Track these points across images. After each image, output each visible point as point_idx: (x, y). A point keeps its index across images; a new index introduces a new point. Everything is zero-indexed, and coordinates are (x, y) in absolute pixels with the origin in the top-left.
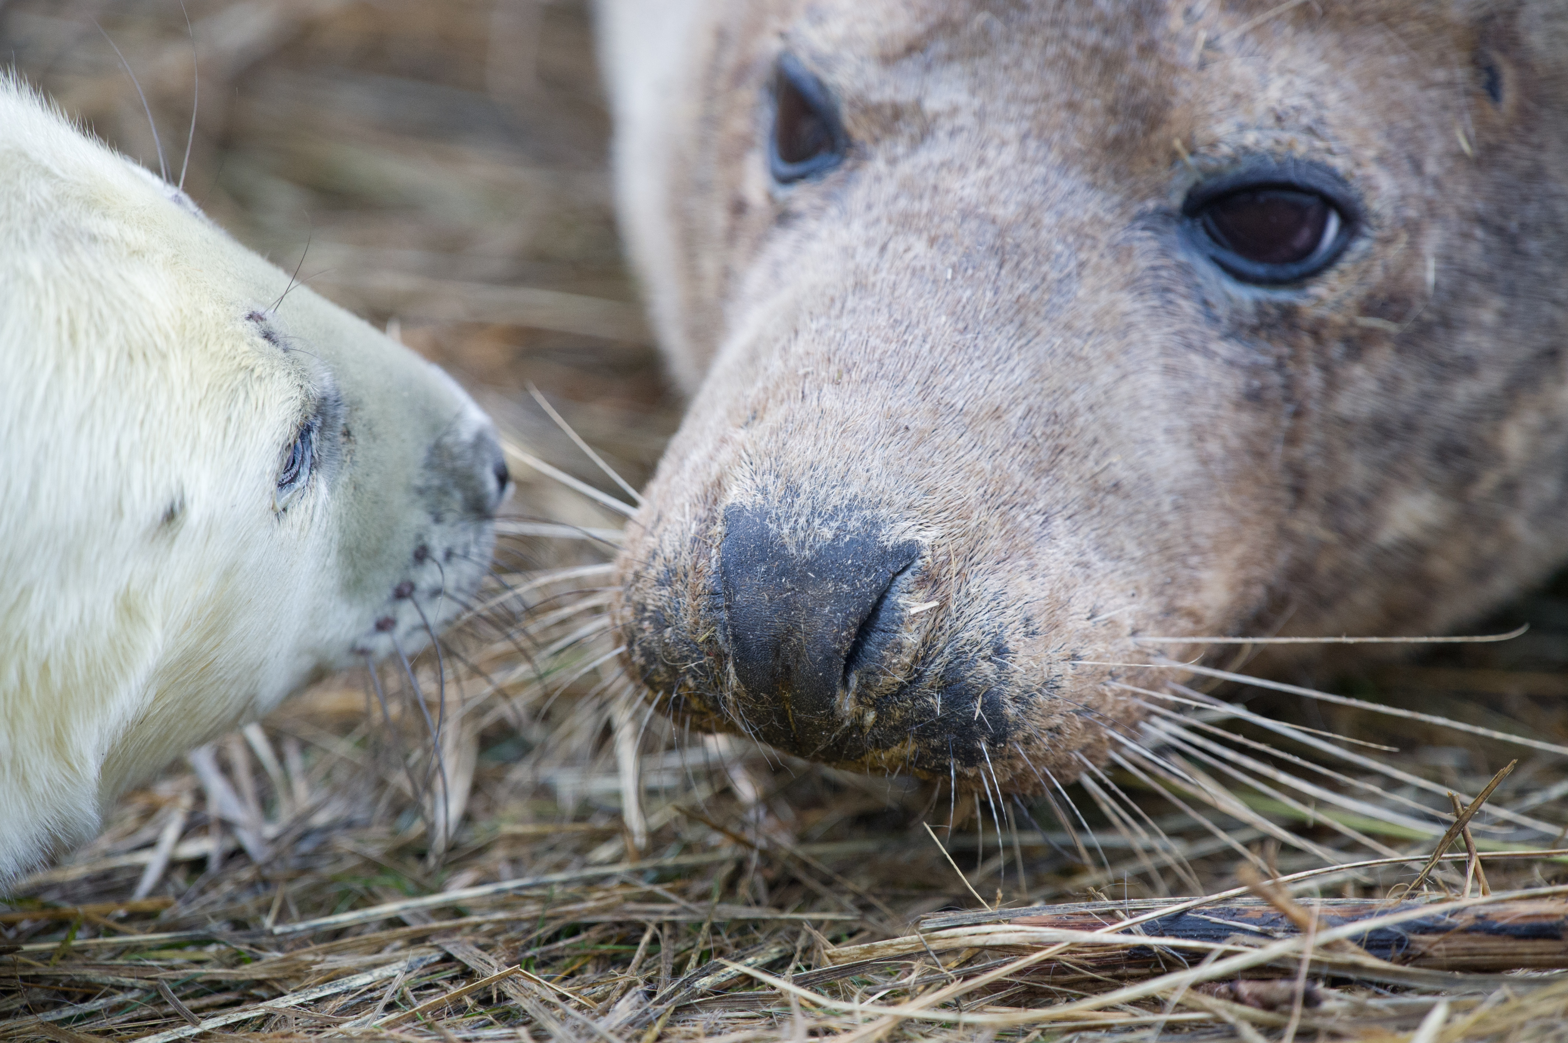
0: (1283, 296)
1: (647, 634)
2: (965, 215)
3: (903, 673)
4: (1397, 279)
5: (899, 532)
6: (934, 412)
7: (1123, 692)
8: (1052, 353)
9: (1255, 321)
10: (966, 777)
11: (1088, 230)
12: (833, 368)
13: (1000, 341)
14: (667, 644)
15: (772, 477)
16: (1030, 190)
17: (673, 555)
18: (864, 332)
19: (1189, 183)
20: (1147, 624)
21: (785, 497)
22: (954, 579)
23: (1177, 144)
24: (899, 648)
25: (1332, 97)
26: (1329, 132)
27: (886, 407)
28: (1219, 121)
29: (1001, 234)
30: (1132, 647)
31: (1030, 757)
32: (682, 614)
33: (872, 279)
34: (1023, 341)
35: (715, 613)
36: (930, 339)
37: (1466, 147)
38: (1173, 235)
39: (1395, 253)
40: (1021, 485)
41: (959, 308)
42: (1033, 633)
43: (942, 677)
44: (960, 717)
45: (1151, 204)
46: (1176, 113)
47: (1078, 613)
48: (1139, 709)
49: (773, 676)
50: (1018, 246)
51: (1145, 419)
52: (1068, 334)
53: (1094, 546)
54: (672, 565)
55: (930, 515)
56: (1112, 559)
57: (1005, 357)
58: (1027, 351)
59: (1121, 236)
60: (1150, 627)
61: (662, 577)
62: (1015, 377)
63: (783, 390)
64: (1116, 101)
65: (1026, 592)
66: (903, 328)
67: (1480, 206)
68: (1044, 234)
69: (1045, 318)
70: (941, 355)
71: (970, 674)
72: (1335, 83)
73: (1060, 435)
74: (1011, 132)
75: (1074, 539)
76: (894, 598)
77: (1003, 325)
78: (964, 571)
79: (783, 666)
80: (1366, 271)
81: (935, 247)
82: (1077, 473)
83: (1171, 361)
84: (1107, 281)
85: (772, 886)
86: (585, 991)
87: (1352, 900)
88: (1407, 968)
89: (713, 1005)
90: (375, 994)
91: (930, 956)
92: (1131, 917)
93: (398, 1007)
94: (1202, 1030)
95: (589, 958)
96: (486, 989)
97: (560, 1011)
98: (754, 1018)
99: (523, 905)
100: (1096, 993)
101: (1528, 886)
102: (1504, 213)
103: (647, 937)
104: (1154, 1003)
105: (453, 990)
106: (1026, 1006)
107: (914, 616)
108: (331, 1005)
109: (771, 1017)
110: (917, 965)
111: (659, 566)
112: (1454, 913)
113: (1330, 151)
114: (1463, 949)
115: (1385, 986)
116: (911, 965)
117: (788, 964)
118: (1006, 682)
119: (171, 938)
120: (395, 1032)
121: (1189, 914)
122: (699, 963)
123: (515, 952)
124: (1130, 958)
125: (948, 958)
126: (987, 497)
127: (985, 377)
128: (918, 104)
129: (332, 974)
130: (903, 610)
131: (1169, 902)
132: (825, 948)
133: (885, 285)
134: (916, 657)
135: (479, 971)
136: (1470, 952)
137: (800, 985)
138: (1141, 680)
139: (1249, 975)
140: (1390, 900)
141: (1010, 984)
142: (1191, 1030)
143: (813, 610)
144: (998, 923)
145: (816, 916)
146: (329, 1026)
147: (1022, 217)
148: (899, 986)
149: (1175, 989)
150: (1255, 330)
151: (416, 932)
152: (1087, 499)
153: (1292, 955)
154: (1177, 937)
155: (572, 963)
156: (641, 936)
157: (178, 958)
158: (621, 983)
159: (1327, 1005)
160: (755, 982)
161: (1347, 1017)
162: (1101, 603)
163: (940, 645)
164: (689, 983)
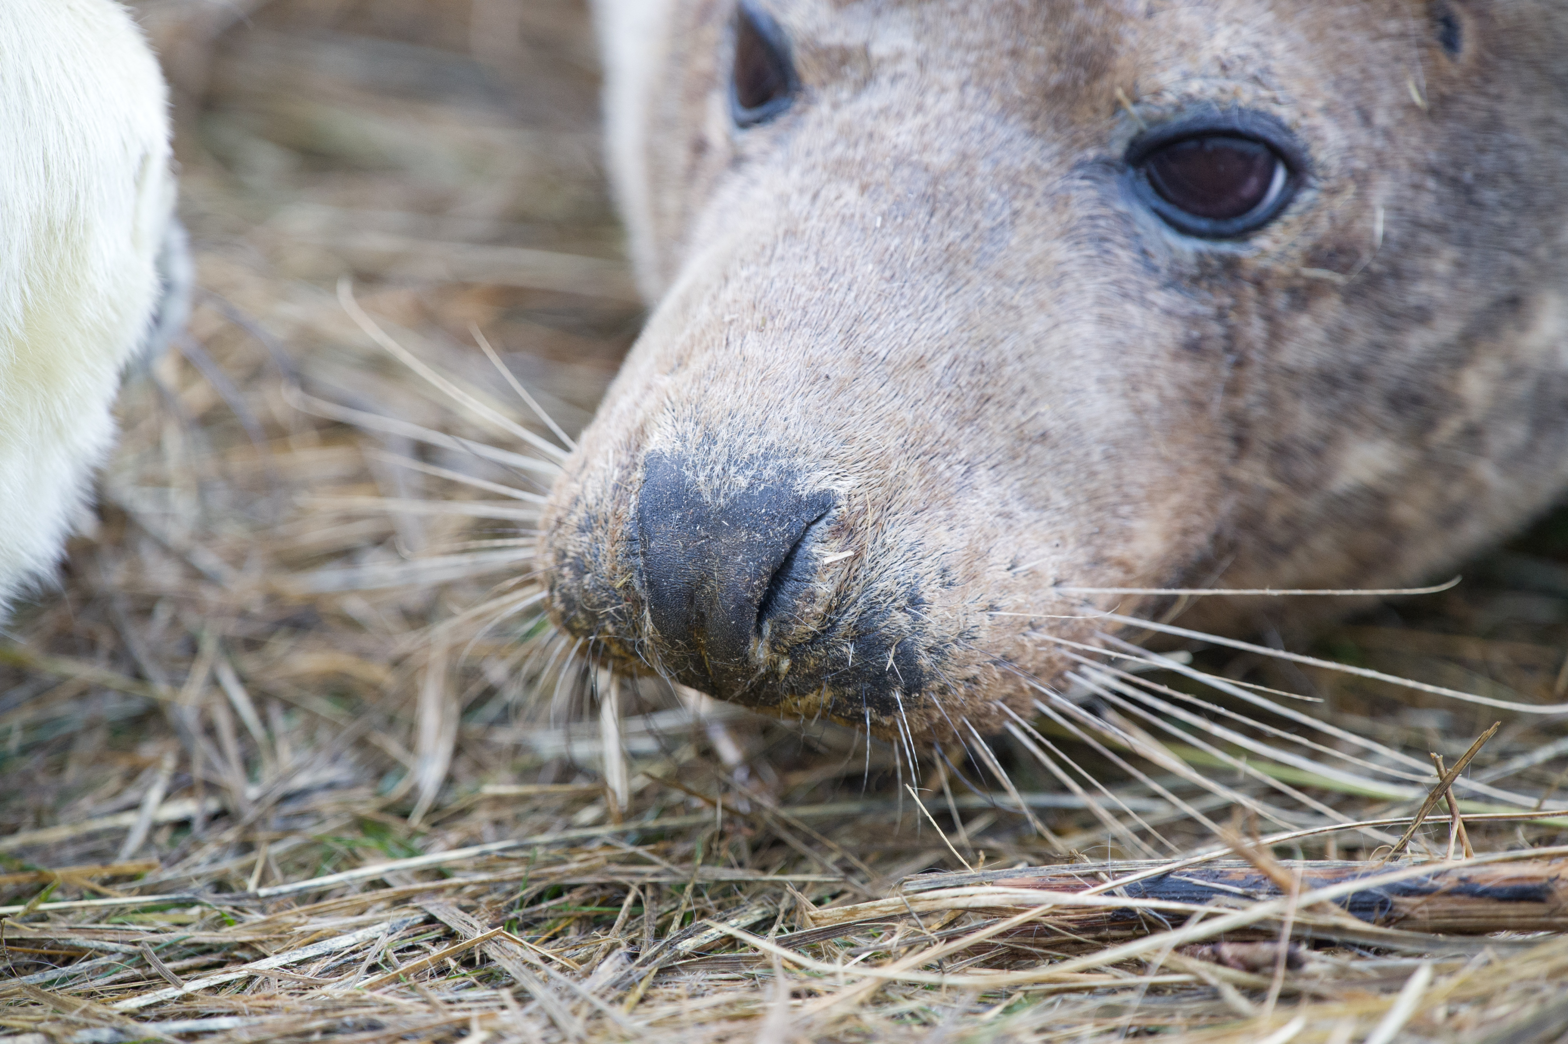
0: (1226, 248)
1: (567, 580)
2: (898, 163)
3: (816, 622)
4: (1345, 230)
5: (815, 481)
6: (856, 360)
7: (1044, 643)
8: (982, 302)
9: (1195, 271)
10: (882, 726)
11: (1024, 178)
12: (758, 316)
13: (927, 289)
14: (586, 591)
15: (692, 424)
16: (966, 138)
17: (595, 502)
18: (791, 279)
19: (1132, 132)
20: (1072, 575)
21: (702, 444)
22: (869, 529)
23: (1120, 93)
24: (812, 598)
25: (1279, 46)
26: (1275, 81)
27: (807, 356)
28: (1164, 70)
29: (935, 181)
30: (1055, 598)
31: (946, 707)
32: (601, 560)
33: (801, 227)
34: (952, 289)
35: (632, 560)
36: (855, 288)
37: (1417, 99)
38: (1113, 184)
39: (1341, 204)
40: (943, 434)
41: (887, 256)
42: (950, 584)
43: (855, 627)
44: (874, 667)
45: (1091, 153)
46: (1122, 61)
47: (997, 564)
48: (1063, 659)
49: (687, 622)
50: (950, 194)
51: (1076, 369)
52: (999, 283)
53: (1019, 496)
54: (593, 512)
55: (848, 465)
56: (1037, 509)
57: (932, 305)
58: (956, 300)
59: (1058, 185)
60: (1076, 577)
61: (583, 523)
62: (941, 325)
63: (709, 337)
64: (1060, 50)
65: (943, 542)
66: (829, 275)
67: (1433, 157)
68: (978, 182)
69: (975, 267)
70: (866, 303)
71: (884, 624)
72: (1282, 33)
73: (986, 384)
74: (950, 78)
75: (997, 489)
76: (808, 547)
77: (932, 274)
78: (881, 521)
79: (698, 613)
80: (1311, 223)
81: (866, 195)
82: (1003, 422)
83: (1107, 311)
84: (1042, 230)
85: (755, 848)
86: (568, 953)
87: (1335, 861)
88: (1390, 931)
89: (696, 967)
90: (358, 956)
91: (912, 918)
92: (1115, 879)
93: (380, 968)
94: (1185, 992)
95: (571, 920)
96: (469, 952)
97: (542, 973)
98: (737, 980)
99: (506, 867)
100: (1079, 955)
101: (1511, 848)
102: (1458, 165)
103: (629, 899)
104: (1137, 965)
105: (436, 951)
106: (1009, 967)
107: (828, 566)
108: (315, 968)
109: (754, 979)
110: (900, 926)
111: (580, 513)
112: (1437, 875)
113: (1275, 100)
114: (1447, 911)
115: (1368, 949)
116: (893, 927)
117: (771, 926)
118: (921, 633)
119: (156, 901)
120: (377, 994)
121: (1172, 876)
122: (682, 924)
123: (498, 913)
124: (1113, 920)
125: (930, 920)
126: (906, 447)
127: (911, 326)
128: (865, 50)
129: (314, 937)
130: (816, 559)
131: (1152, 864)
132: (807, 910)
133: (814, 234)
134: (830, 606)
135: (462, 933)
136: (1453, 914)
137: (784, 946)
138: (1065, 631)
139: (1232, 937)
140: (1373, 862)
141: (994, 946)
142: (1174, 992)
143: (726, 558)
144: (981, 884)
145: (799, 878)
146: (311, 988)
147: (955, 166)
148: (882, 948)
149: (1158, 951)
150: (1195, 280)
151: (399, 893)
152: (1014, 449)
153: (1274, 917)
154: (1160, 899)
155: (555, 925)
156: (624, 898)
157: (160, 921)
158: (604, 944)
159: (1310, 968)
160: (738, 944)
161: (1330, 980)
162: (1022, 553)
163: (854, 595)
164: (672, 944)
